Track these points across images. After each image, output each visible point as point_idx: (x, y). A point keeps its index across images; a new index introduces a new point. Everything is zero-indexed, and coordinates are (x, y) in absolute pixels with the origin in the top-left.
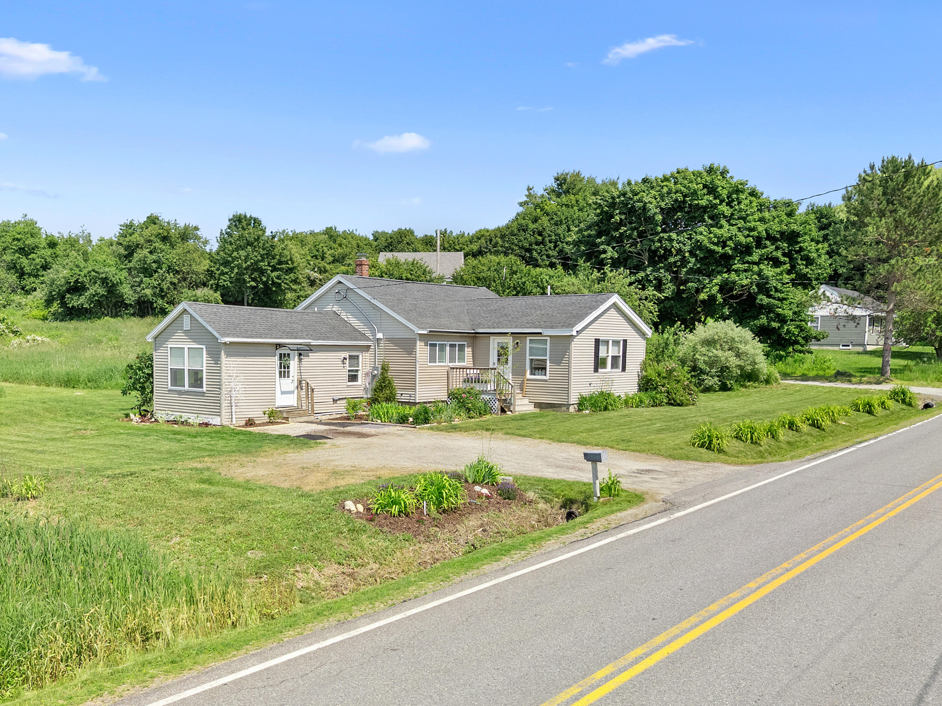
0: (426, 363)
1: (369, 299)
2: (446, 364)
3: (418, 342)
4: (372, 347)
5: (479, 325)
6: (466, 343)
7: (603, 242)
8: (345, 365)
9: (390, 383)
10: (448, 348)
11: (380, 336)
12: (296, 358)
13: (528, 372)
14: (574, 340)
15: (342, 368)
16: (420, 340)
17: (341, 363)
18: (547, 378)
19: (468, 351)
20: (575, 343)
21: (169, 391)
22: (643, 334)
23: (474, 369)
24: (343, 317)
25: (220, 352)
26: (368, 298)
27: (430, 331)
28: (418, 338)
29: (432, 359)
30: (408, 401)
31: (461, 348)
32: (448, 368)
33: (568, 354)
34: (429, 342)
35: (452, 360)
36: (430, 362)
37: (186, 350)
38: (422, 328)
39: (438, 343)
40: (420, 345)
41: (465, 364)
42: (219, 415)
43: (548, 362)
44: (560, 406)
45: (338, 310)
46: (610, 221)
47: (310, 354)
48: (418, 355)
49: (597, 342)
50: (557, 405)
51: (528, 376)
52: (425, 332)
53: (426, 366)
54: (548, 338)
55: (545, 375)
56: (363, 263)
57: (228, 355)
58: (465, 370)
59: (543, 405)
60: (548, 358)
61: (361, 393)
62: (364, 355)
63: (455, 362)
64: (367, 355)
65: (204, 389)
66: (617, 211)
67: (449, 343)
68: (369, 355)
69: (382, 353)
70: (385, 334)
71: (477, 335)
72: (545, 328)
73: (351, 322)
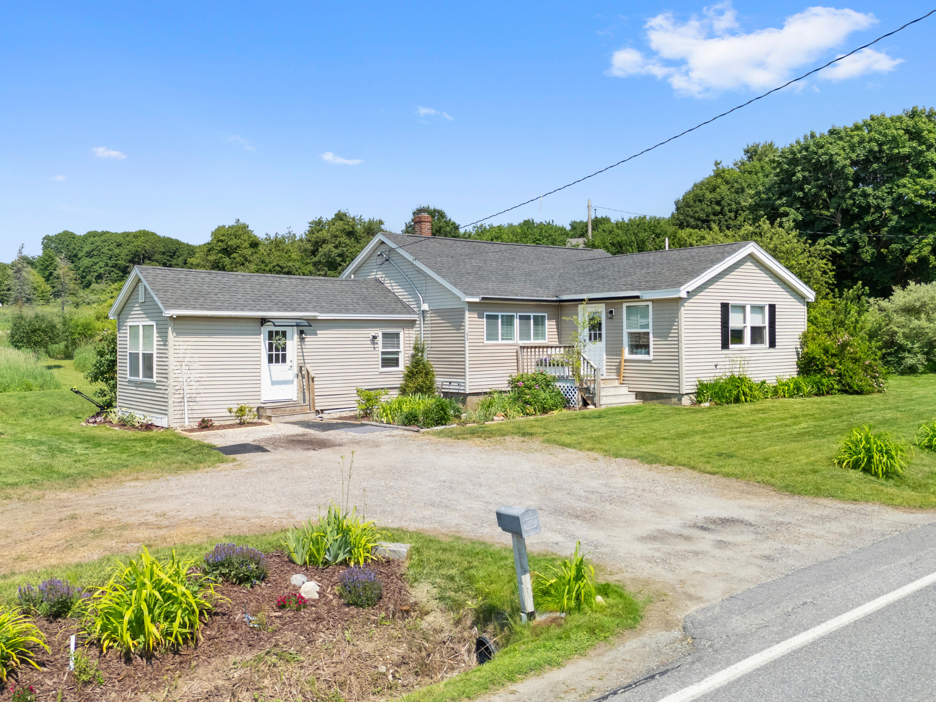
0: (481, 341)
1: (411, 260)
2: (515, 342)
3: (467, 313)
4: (418, 322)
5: (564, 292)
6: (546, 314)
7: (784, 204)
8: (376, 346)
9: (426, 367)
10: (517, 322)
11: (425, 307)
12: (296, 336)
13: (626, 350)
14: (685, 304)
15: (372, 349)
16: (469, 311)
17: (370, 342)
18: (650, 357)
19: (550, 326)
20: (686, 308)
21: (129, 382)
22: (801, 297)
23: (560, 347)
24: (386, 285)
25: (167, 329)
26: (410, 258)
27: (483, 299)
28: (466, 307)
29: (492, 335)
30: (457, 391)
31: (539, 321)
32: (516, 347)
33: (676, 324)
34: (485, 314)
35: (524, 336)
36: (488, 340)
37: (141, 328)
38: (472, 295)
39: (499, 314)
40: (470, 318)
41: (546, 341)
42: (166, 414)
43: (651, 336)
44: (668, 396)
45: (382, 277)
46: (791, 180)
47: (318, 332)
48: (467, 330)
49: (725, 307)
50: (665, 396)
51: (627, 355)
52: (477, 300)
53: (482, 344)
54: (650, 304)
55: (648, 353)
56: (423, 219)
57: (179, 333)
58: (545, 350)
59: (648, 395)
60: (650, 330)
62: (407, 332)
63: (530, 339)
64: (410, 332)
65: (155, 379)
66: (800, 168)
67: (519, 314)
68: (414, 332)
69: (429, 329)
70: (431, 305)
71: (562, 303)
72: (645, 289)
73: (395, 291)
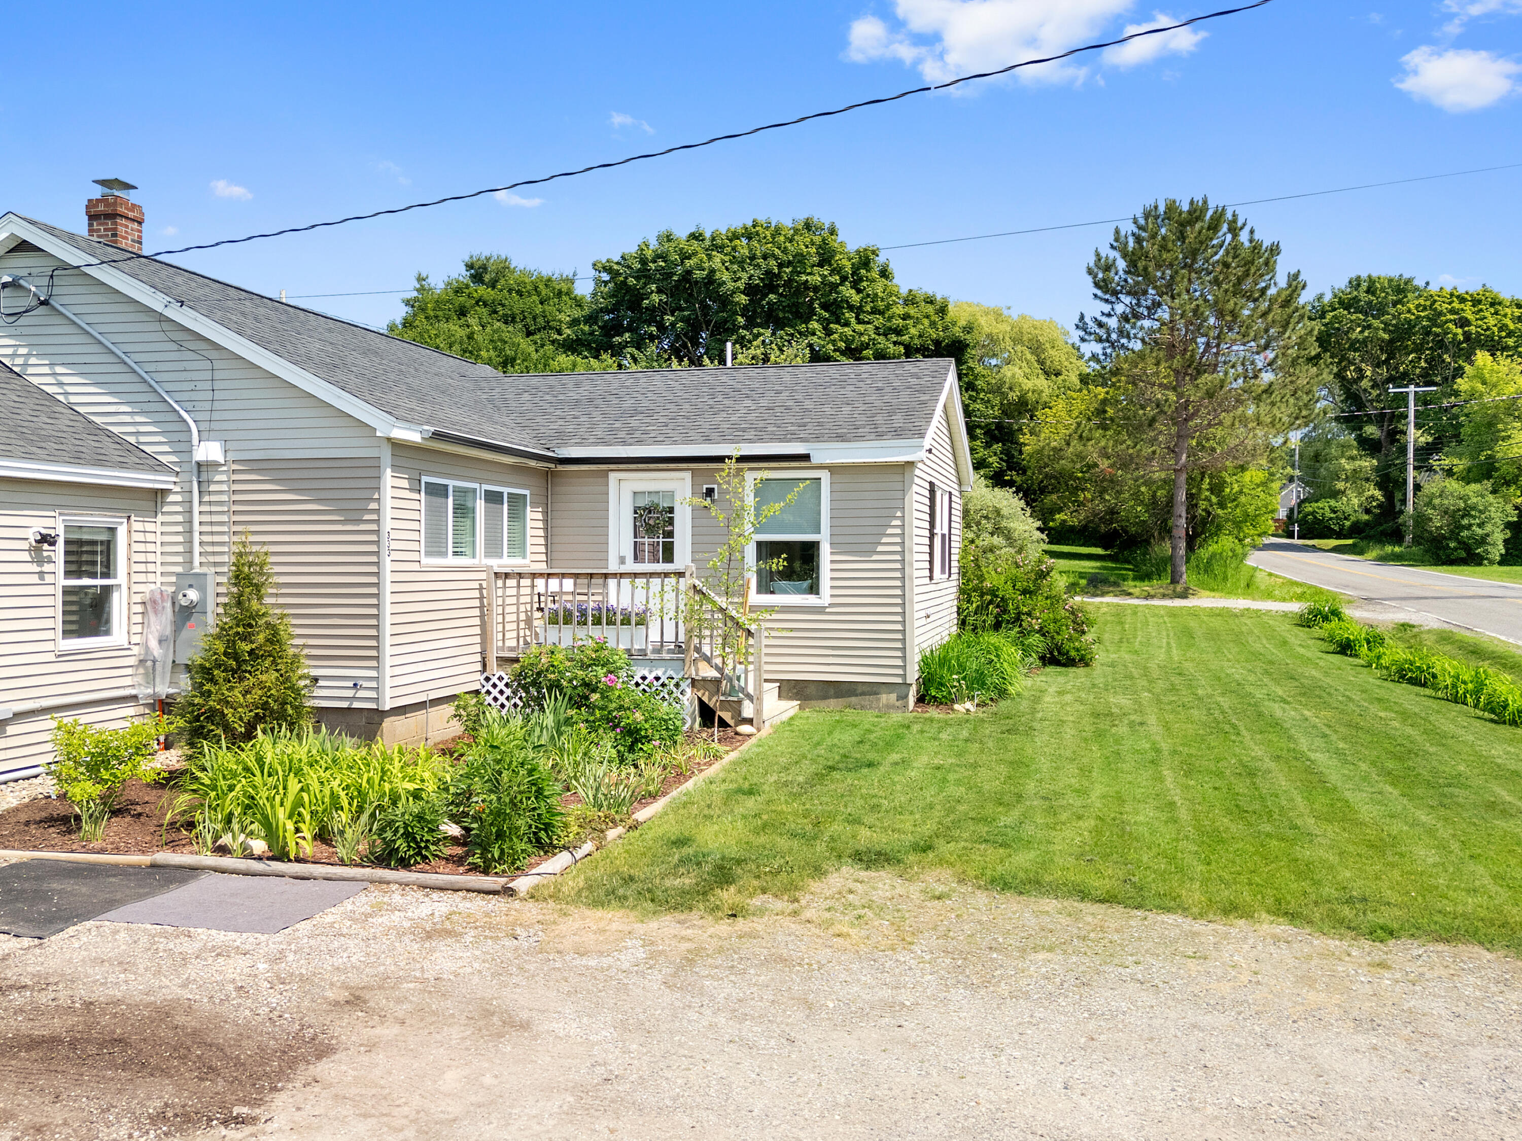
0: (414, 556)
1: (159, 308)
2: (476, 561)
3: (389, 471)
4: (171, 498)
5: (563, 437)
6: (527, 492)
8: (47, 568)
9: (274, 639)
10: (480, 505)
11: (210, 451)
13: (750, 583)
14: (915, 479)
15: (35, 579)
16: (394, 467)
17: (26, 557)
18: (821, 600)
19: (533, 516)
20: (915, 488)
22: (959, 482)
23: (549, 575)
24: (35, 380)
26: (156, 301)
27: (437, 436)
28: (386, 455)
29: (435, 541)
30: (344, 704)
31: (517, 506)
32: (483, 576)
33: (894, 522)
34: (425, 479)
35: (493, 549)
36: (428, 554)
38: (407, 420)
39: (451, 483)
40: (392, 487)
41: (527, 561)
43: (825, 549)
44: (871, 690)
45: (14, 355)
48: (388, 524)
49: (930, 491)
50: (860, 689)
51: (752, 594)
52: (413, 436)
53: (416, 567)
54: (825, 476)
55: (814, 589)
56: (122, 210)
58: (526, 582)
59: (811, 690)
60: (823, 536)
61: (128, 681)
62: (137, 526)
63: (501, 557)
64: (150, 527)
66: (654, 287)
67: (486, 487)
68: (159, 529)
69: (225, 518)
70: (230, 445)
71: (560, 468)
72: (818, 438)
73: (73, 399)
